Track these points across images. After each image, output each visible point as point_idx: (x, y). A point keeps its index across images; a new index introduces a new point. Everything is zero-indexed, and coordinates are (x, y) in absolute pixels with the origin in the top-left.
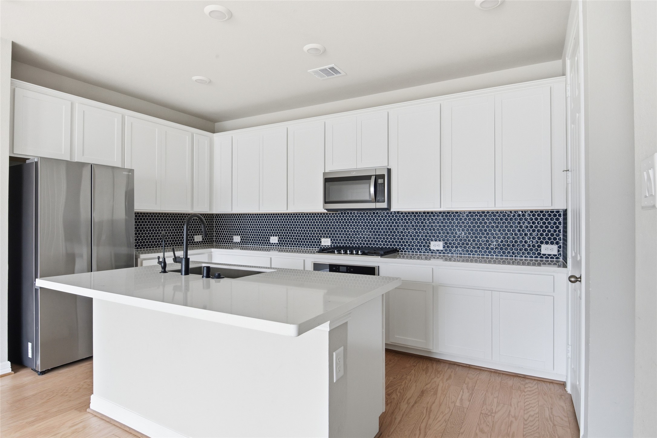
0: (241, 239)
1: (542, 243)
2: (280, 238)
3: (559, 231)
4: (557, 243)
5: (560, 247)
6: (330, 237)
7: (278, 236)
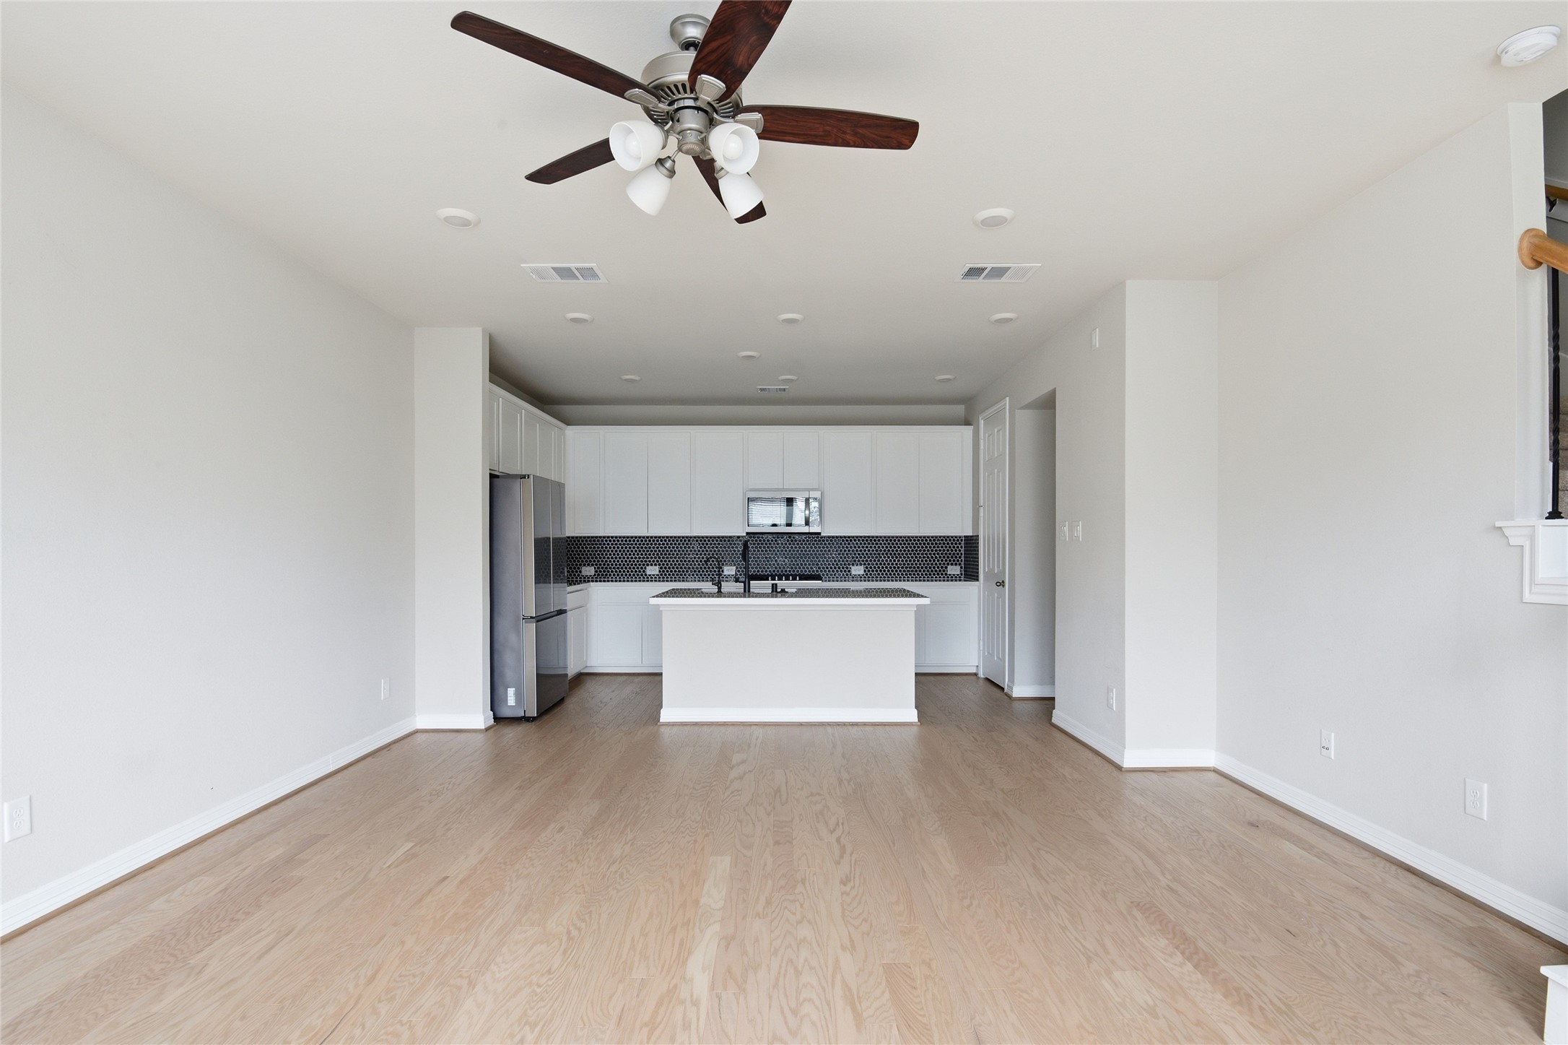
0: (596, 572)
1: (948, 564)
2: (661, 568)
3: (961, 554)
4: (960, 564)
5: (961, 568)
6: (735, 565)
7: (659, 565)
